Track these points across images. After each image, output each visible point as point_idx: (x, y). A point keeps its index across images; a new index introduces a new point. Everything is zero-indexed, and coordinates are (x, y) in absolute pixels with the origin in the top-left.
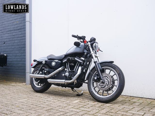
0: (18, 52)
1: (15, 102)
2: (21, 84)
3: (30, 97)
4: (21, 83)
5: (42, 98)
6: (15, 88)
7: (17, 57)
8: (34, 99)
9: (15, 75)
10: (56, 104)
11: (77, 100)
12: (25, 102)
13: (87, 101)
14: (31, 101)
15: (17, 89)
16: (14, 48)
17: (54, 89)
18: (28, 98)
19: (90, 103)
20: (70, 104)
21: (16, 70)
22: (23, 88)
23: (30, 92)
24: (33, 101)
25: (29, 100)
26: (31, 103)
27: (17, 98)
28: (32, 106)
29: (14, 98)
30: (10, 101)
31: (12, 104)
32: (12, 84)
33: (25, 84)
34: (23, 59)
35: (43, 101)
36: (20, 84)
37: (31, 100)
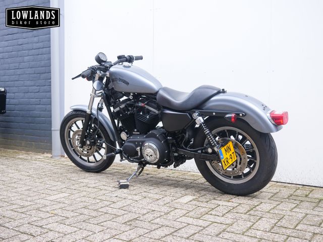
0: (32, 83)
1: (42, 201)
2: (41, 156)
3: (73, 187)
4: (39, 152)
5: (103, 192)
6: (31, 166)
7: (29, 94)
8: (85, 193)
9: (24, 136)
10: (141, 206)
11: (186, 195)
12: (66, 202)
13: (212, 198)
14: (78, 199)
15: (35, 169)
16: (22, 74)
17: (120, 168)
18: (69, 191)
19: (220, 203)
20: (176, 206)
21: (27, 124)
22: (47, 164)
23: (69, 175)
24: (83, 199)
25: (73, 197)
26: (82, 205)
27: (42, 192)
28: (86, 211)
29: (36, 190)
30: (29, 199)
31: (36, 206)
32: (20, 157)
33: (49, 155)
34: (42, 98)
35: (108, 199)
36: (39, 157)
37: (77, 195)
